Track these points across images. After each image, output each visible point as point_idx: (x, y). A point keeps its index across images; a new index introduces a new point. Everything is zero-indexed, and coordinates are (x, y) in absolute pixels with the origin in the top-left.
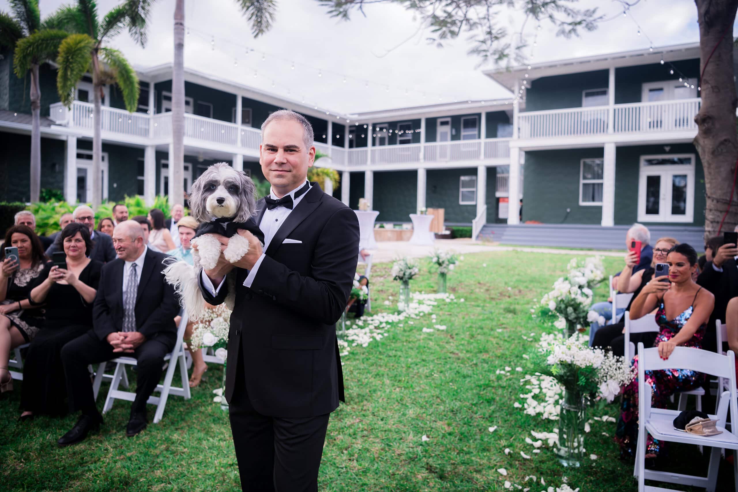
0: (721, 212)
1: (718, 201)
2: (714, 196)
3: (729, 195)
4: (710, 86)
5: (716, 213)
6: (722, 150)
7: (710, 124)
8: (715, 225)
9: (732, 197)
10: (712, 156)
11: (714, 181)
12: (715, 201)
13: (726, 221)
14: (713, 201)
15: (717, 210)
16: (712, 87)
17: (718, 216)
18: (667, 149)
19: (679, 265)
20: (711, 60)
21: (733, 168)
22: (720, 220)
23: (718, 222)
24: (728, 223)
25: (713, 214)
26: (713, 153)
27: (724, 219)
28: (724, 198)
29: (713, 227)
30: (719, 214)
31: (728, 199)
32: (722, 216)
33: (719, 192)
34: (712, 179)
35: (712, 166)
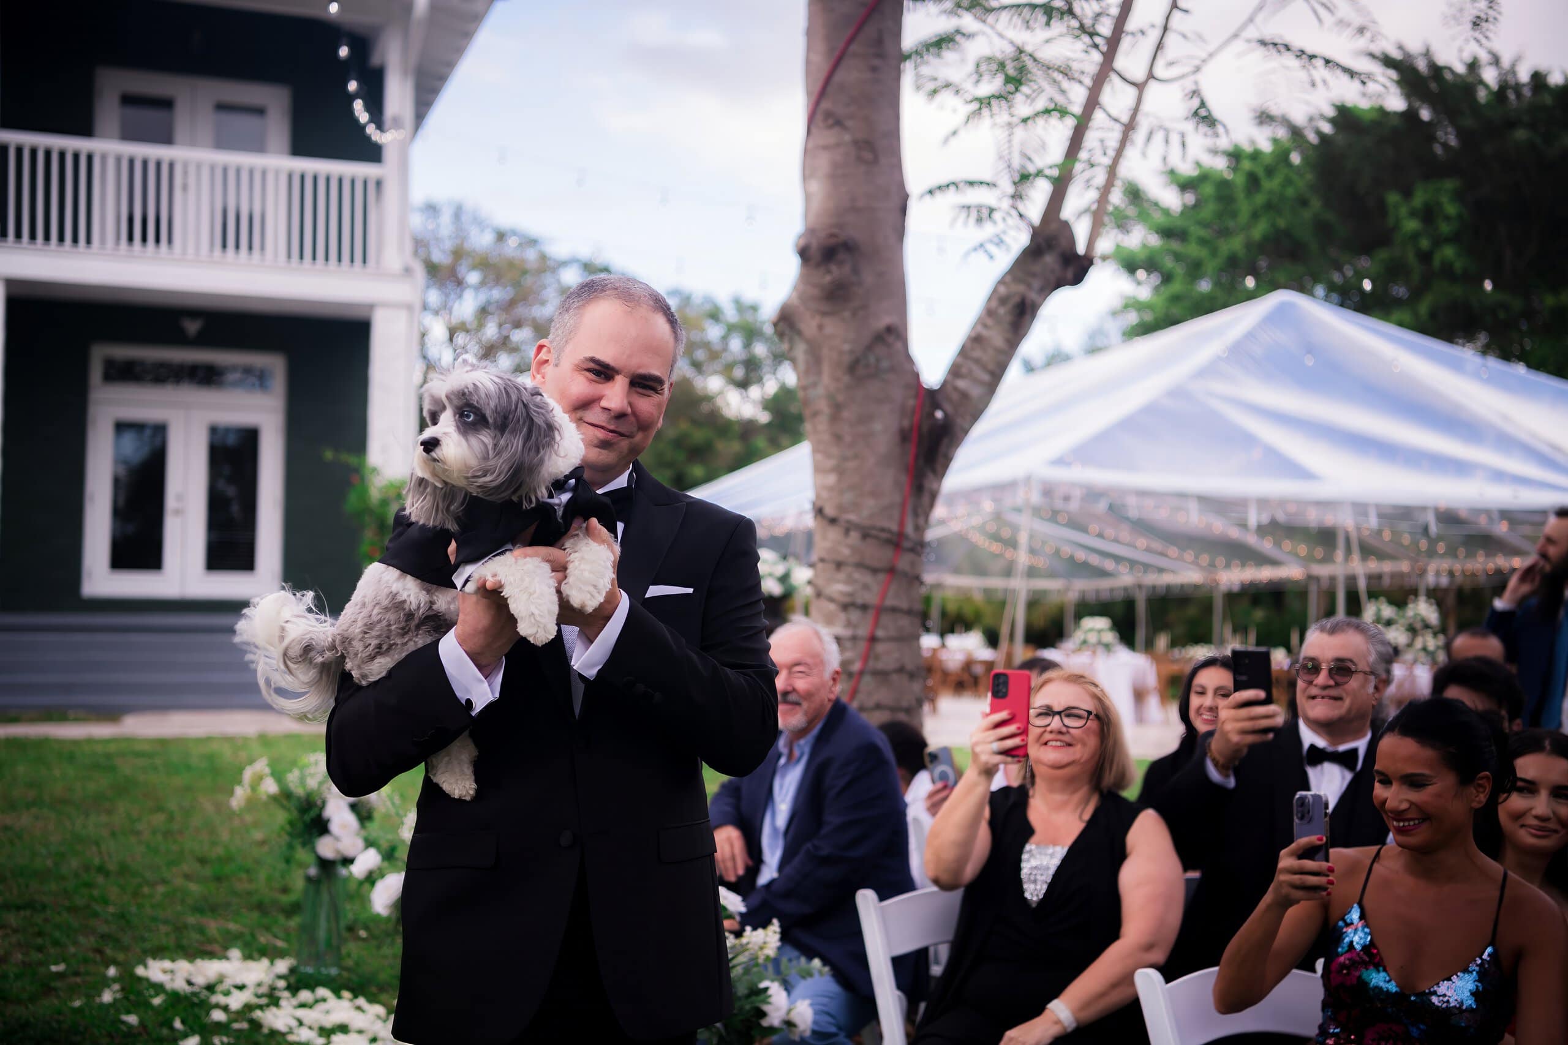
0: (875, 571)
1: (865, 536)
2: (852, 517)
3: (896, 514)
4: (847, 137)
5: (860, 576)
6: (878, 360)
7: (847, 269)
8: (855, 615)
9: (902, 524)
10: (846, 379)
11: (851, 465)
12: (854, 536)
13: (890, 602)
14: (847, 531)
15: (860, 565)
16: (856, 143)
17: (866, 587)
18: (192, 327)
19: (1414, 782)
20: (854, 47)
21: (906, 423)
22: (871, 597)
23: (864, 607)
24: (894, 610)
25: (850, 581)
26: (852, 368)
27: (883, 595)
28: (886, 524)
29: (849, 624)
30: (867, 578)
31: (894, 527)
32: (875, 583)
33: (870, 505)
34: (845, 459)
35: (846, 414)
